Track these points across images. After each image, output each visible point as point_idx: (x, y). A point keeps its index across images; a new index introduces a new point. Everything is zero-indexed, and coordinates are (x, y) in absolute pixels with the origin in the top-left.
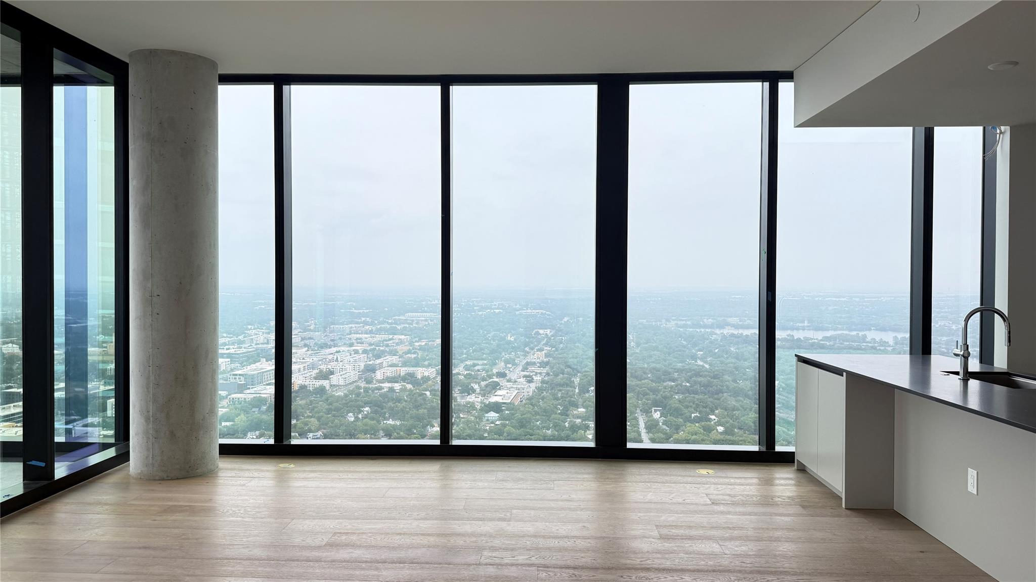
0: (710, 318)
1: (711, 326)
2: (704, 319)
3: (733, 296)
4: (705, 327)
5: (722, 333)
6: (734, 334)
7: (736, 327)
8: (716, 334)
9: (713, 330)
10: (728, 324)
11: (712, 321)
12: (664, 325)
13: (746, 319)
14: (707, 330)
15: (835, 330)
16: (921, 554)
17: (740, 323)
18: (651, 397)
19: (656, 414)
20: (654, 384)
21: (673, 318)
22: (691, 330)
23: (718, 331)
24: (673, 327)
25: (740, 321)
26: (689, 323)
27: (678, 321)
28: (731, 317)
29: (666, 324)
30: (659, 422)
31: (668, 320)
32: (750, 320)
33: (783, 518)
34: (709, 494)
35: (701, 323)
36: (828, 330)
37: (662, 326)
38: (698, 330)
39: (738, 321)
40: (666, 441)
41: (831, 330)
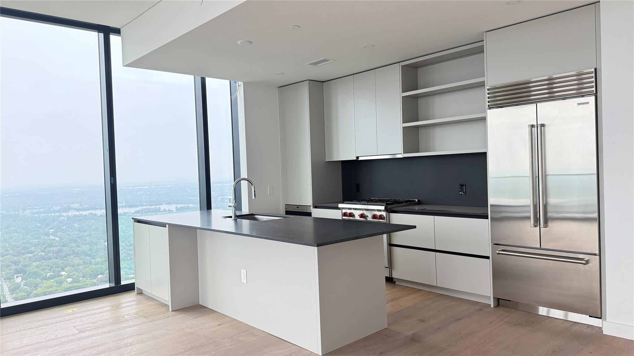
0: (58, 206)
1: (59, 211)
2: (54, 206)
3: (74, 190)
4: (55, 212)
5: (67, 215)
6: (77, 215)
7: (78, 210)
8: (63, 216)
9: (61, 214)
10: (71, 209)
11: (60, 207)
12: (22, 213)
13: (84, 204)
14: (56, 214)
15: (143, 206)
16: (219, 327)
17: (80, 207)
18: (13, 267)
19: (18, 279)
20: (15, 258)
21: (29, 208)
22: (44, 215)
23: (64, 214)
24: (29, 214)
25: (80, 206)
26: (41, 210)
27: (33, 209)
28: (73, 203)
29: (23, 213)
30: (21, 285)
31: (24, 210)
32: (87, 204)
33: (133, 328)
34: (76, 326)
35: (52, 209)
36: (138, 207)
37: (20, 214)
38: (50, 215)
39: (79, 205)
40: (28, 297)
41: (140, 206)
